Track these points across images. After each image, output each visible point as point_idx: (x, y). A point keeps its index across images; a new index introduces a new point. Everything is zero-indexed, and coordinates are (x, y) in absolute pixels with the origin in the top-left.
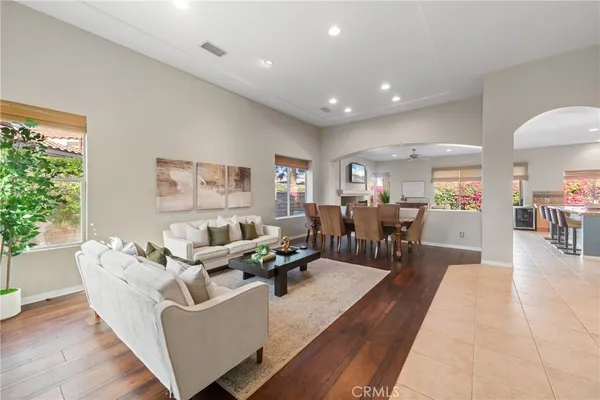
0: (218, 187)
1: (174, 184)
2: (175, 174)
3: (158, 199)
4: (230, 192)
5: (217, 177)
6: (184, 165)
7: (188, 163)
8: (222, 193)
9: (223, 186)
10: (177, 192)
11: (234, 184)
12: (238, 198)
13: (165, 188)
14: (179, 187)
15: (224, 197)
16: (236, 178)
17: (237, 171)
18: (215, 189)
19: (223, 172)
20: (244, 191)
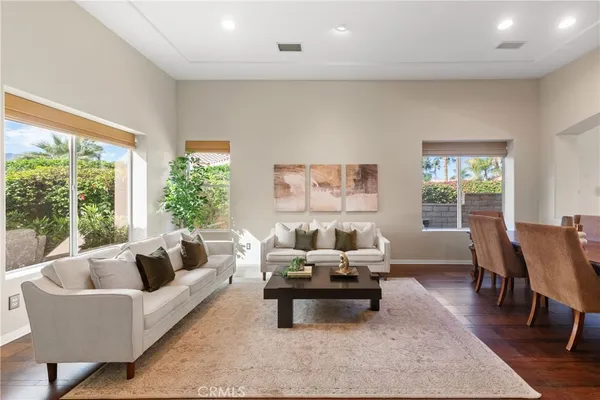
0: (332, 188)
1: (287, 187)
2: (289, 178)
3: (275, 200)
4: (348, 193)
5: (331, 178)
6: (297, 168)
7: (300, 166)
8: (338, 195)
9: (338, 187)
10: (289, 194)
11: (353, 184)
12: (359, 201)
13: (280, 192)
14: (291, 190)
15: (339, 199)
16: (355, 177)
17: (357, 169)
18: (328, 191)
19: (339, 171)
20: (366, 192)
